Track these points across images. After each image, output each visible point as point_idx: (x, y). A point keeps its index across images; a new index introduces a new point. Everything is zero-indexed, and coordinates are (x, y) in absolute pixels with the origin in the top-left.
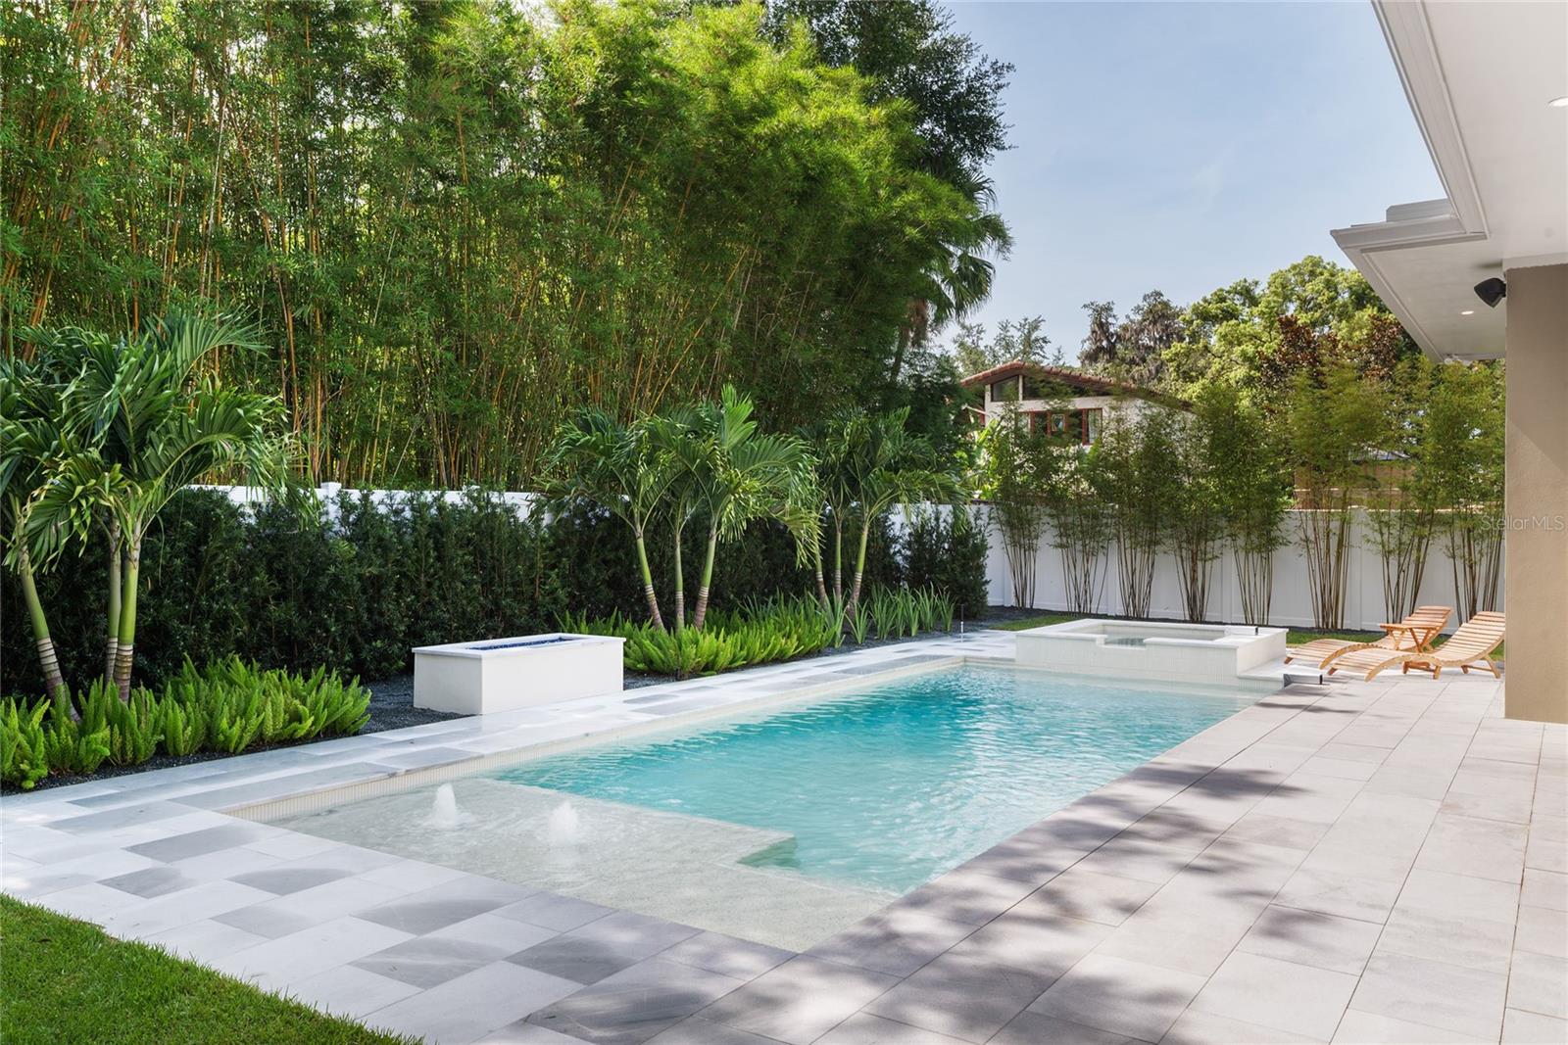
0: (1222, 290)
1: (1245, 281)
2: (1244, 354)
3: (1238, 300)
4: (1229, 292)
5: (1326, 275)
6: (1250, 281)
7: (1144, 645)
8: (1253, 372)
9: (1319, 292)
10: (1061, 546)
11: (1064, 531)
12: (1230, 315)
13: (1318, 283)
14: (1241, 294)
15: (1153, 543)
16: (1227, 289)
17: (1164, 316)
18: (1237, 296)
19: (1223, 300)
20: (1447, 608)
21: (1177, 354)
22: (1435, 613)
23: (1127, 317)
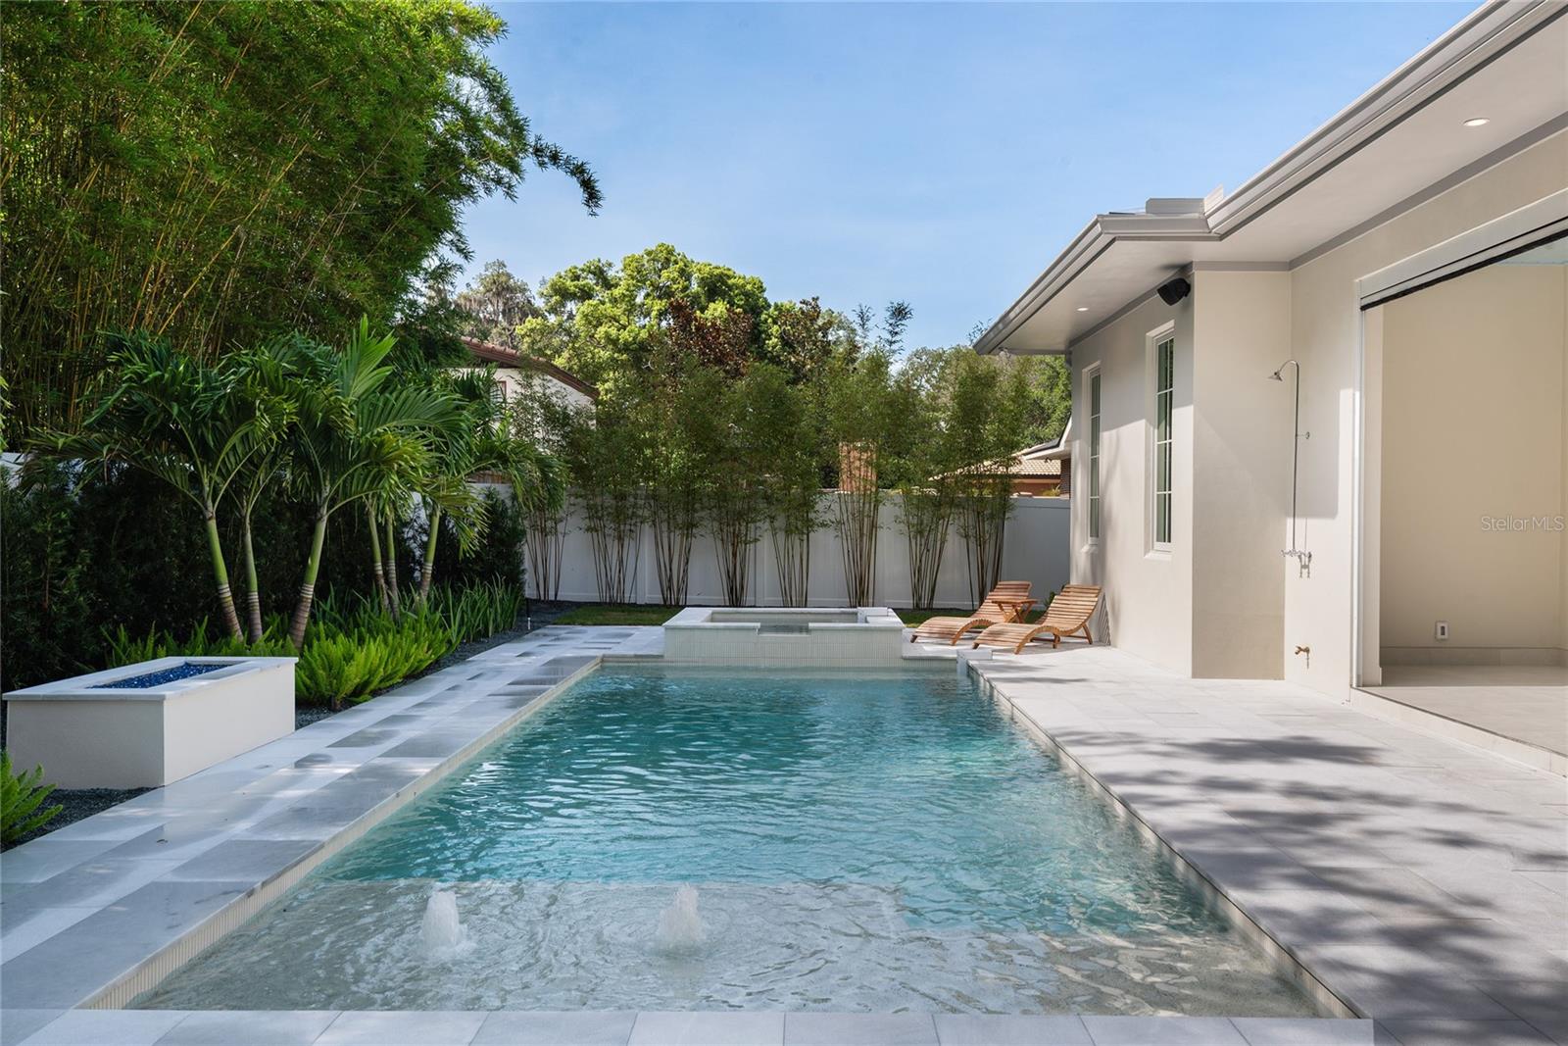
0: (576, 268)
1: (599, 261)
2: (608, 336)
3: (591, 281)
4: (583, 270)
5: (681, 264)
6: (603, 261)
7: (808, 630)
8: (616, 355)
9: (674, 281)
10: (589, 529)
11: (593, 512)
12: (586, 295)
13: (672, 272)
14: (594, 274)
15: (689, 527)
16: (581, 266)
17: (509, 289)
18: (591, 276)
19: (577, 278)
20: (1027, 583)
21: (532, 330)
22: (1018, 588)
23: (468, 285)
